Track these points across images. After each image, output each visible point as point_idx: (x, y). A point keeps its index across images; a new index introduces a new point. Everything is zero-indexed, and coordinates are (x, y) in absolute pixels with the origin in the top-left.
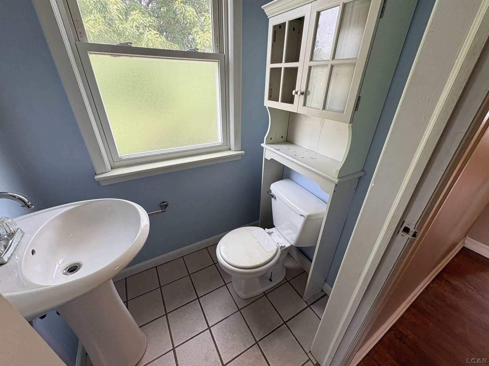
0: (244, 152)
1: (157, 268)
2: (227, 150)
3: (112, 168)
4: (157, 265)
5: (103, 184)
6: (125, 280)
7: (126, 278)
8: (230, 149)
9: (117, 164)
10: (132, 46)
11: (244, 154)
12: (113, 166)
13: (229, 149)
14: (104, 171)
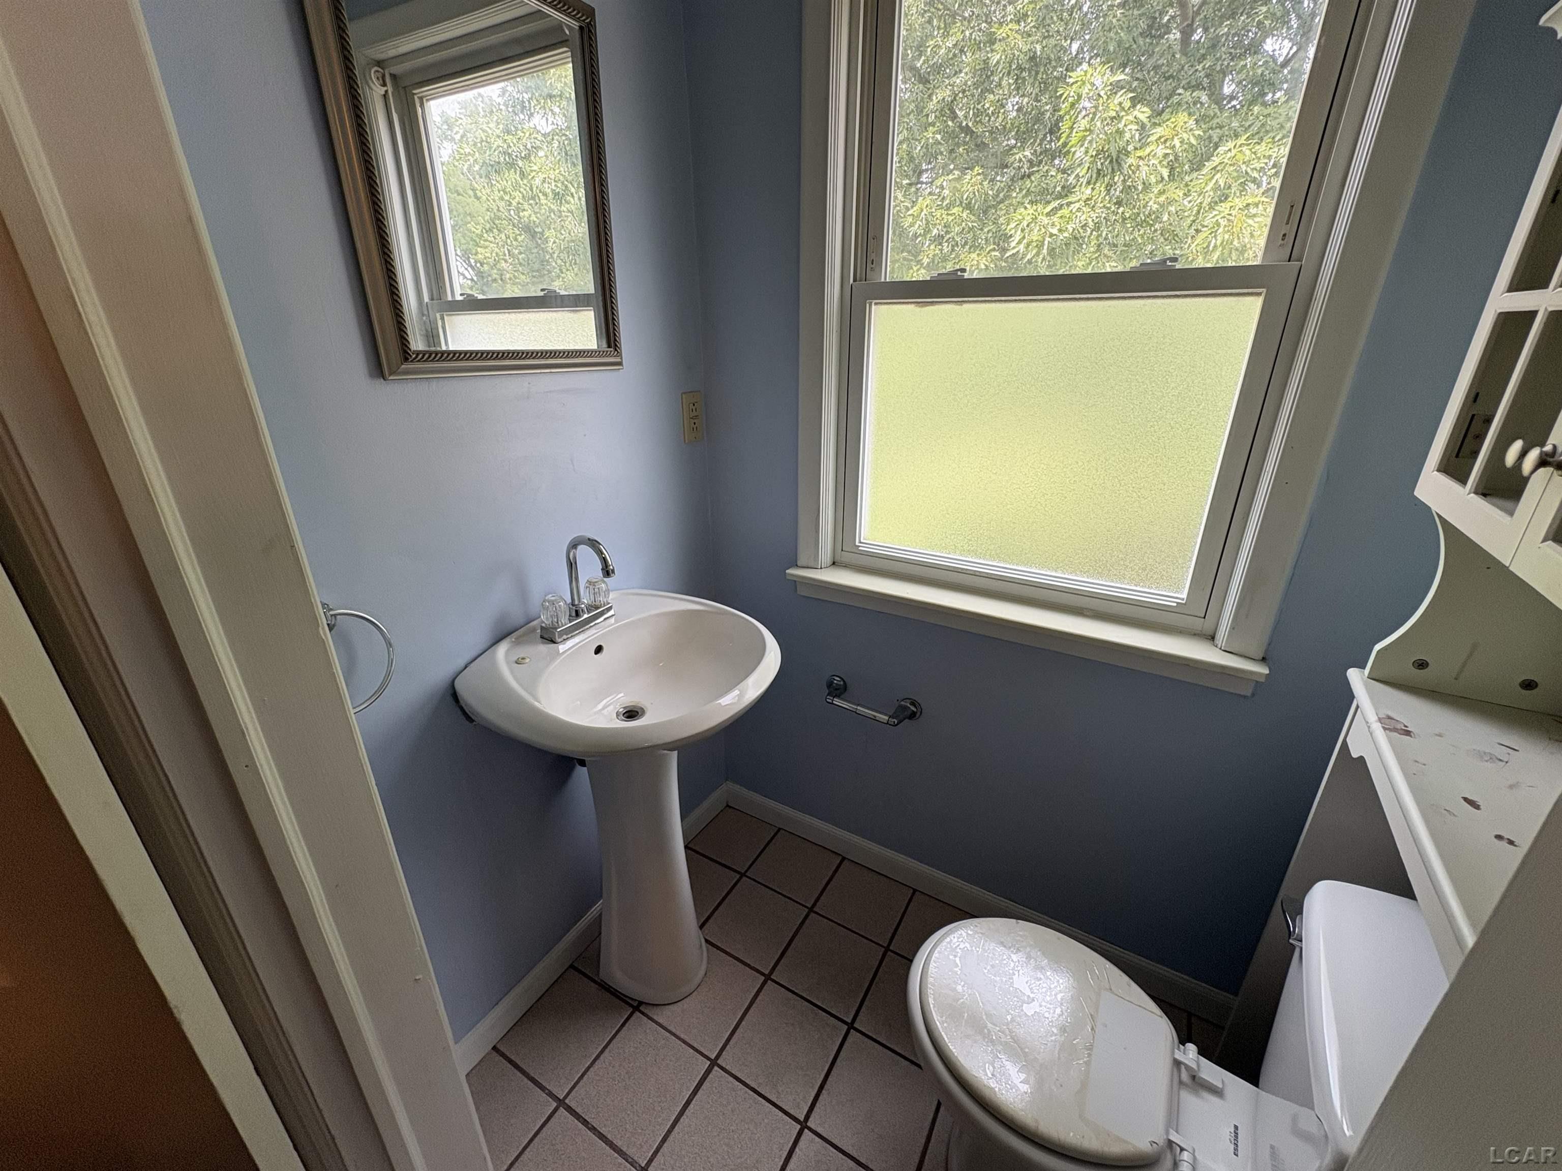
0: (1266, 671)
1: (844, 863)
2: (1195, 635)
3: (834, 563)
4: (849, 857)
5: (802, 591)
6: (776, 829)
7: (779, 829)
8: (1212, 638)
9: (846, 557)
10: (966, 275)
11: (1262, 680)
12: (838, 559)
13: (1211, 633)
14: (811, 564)
